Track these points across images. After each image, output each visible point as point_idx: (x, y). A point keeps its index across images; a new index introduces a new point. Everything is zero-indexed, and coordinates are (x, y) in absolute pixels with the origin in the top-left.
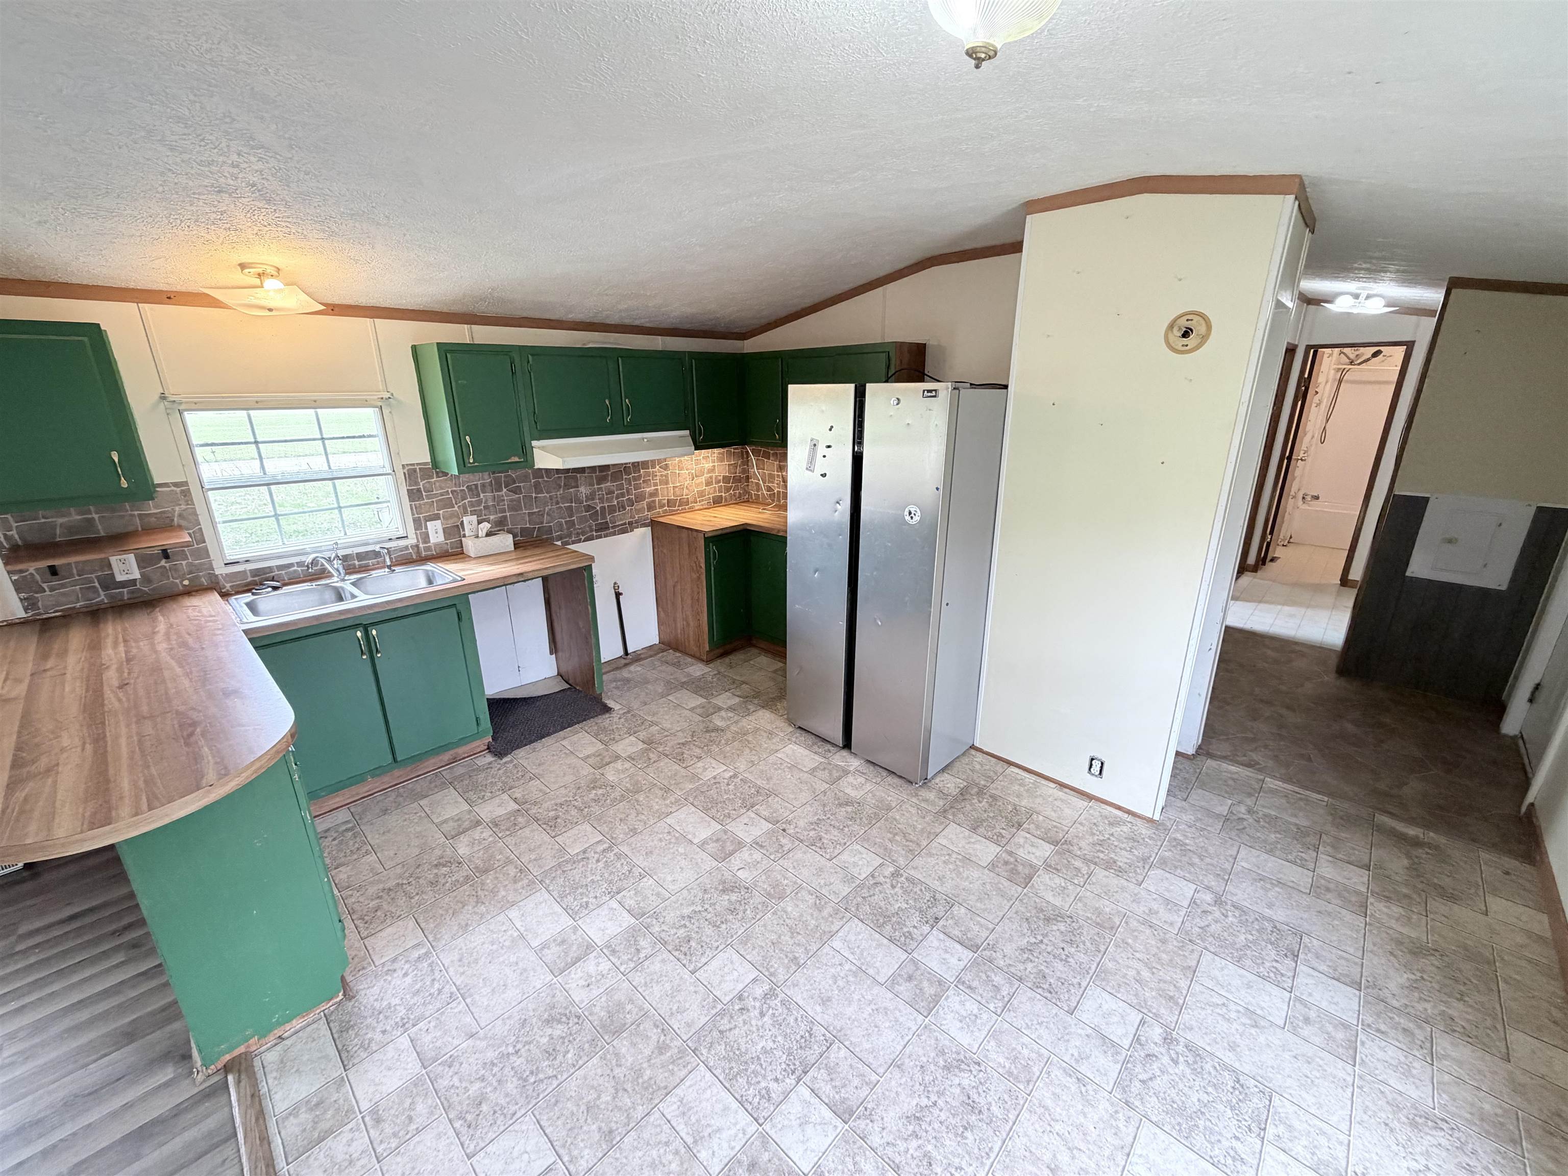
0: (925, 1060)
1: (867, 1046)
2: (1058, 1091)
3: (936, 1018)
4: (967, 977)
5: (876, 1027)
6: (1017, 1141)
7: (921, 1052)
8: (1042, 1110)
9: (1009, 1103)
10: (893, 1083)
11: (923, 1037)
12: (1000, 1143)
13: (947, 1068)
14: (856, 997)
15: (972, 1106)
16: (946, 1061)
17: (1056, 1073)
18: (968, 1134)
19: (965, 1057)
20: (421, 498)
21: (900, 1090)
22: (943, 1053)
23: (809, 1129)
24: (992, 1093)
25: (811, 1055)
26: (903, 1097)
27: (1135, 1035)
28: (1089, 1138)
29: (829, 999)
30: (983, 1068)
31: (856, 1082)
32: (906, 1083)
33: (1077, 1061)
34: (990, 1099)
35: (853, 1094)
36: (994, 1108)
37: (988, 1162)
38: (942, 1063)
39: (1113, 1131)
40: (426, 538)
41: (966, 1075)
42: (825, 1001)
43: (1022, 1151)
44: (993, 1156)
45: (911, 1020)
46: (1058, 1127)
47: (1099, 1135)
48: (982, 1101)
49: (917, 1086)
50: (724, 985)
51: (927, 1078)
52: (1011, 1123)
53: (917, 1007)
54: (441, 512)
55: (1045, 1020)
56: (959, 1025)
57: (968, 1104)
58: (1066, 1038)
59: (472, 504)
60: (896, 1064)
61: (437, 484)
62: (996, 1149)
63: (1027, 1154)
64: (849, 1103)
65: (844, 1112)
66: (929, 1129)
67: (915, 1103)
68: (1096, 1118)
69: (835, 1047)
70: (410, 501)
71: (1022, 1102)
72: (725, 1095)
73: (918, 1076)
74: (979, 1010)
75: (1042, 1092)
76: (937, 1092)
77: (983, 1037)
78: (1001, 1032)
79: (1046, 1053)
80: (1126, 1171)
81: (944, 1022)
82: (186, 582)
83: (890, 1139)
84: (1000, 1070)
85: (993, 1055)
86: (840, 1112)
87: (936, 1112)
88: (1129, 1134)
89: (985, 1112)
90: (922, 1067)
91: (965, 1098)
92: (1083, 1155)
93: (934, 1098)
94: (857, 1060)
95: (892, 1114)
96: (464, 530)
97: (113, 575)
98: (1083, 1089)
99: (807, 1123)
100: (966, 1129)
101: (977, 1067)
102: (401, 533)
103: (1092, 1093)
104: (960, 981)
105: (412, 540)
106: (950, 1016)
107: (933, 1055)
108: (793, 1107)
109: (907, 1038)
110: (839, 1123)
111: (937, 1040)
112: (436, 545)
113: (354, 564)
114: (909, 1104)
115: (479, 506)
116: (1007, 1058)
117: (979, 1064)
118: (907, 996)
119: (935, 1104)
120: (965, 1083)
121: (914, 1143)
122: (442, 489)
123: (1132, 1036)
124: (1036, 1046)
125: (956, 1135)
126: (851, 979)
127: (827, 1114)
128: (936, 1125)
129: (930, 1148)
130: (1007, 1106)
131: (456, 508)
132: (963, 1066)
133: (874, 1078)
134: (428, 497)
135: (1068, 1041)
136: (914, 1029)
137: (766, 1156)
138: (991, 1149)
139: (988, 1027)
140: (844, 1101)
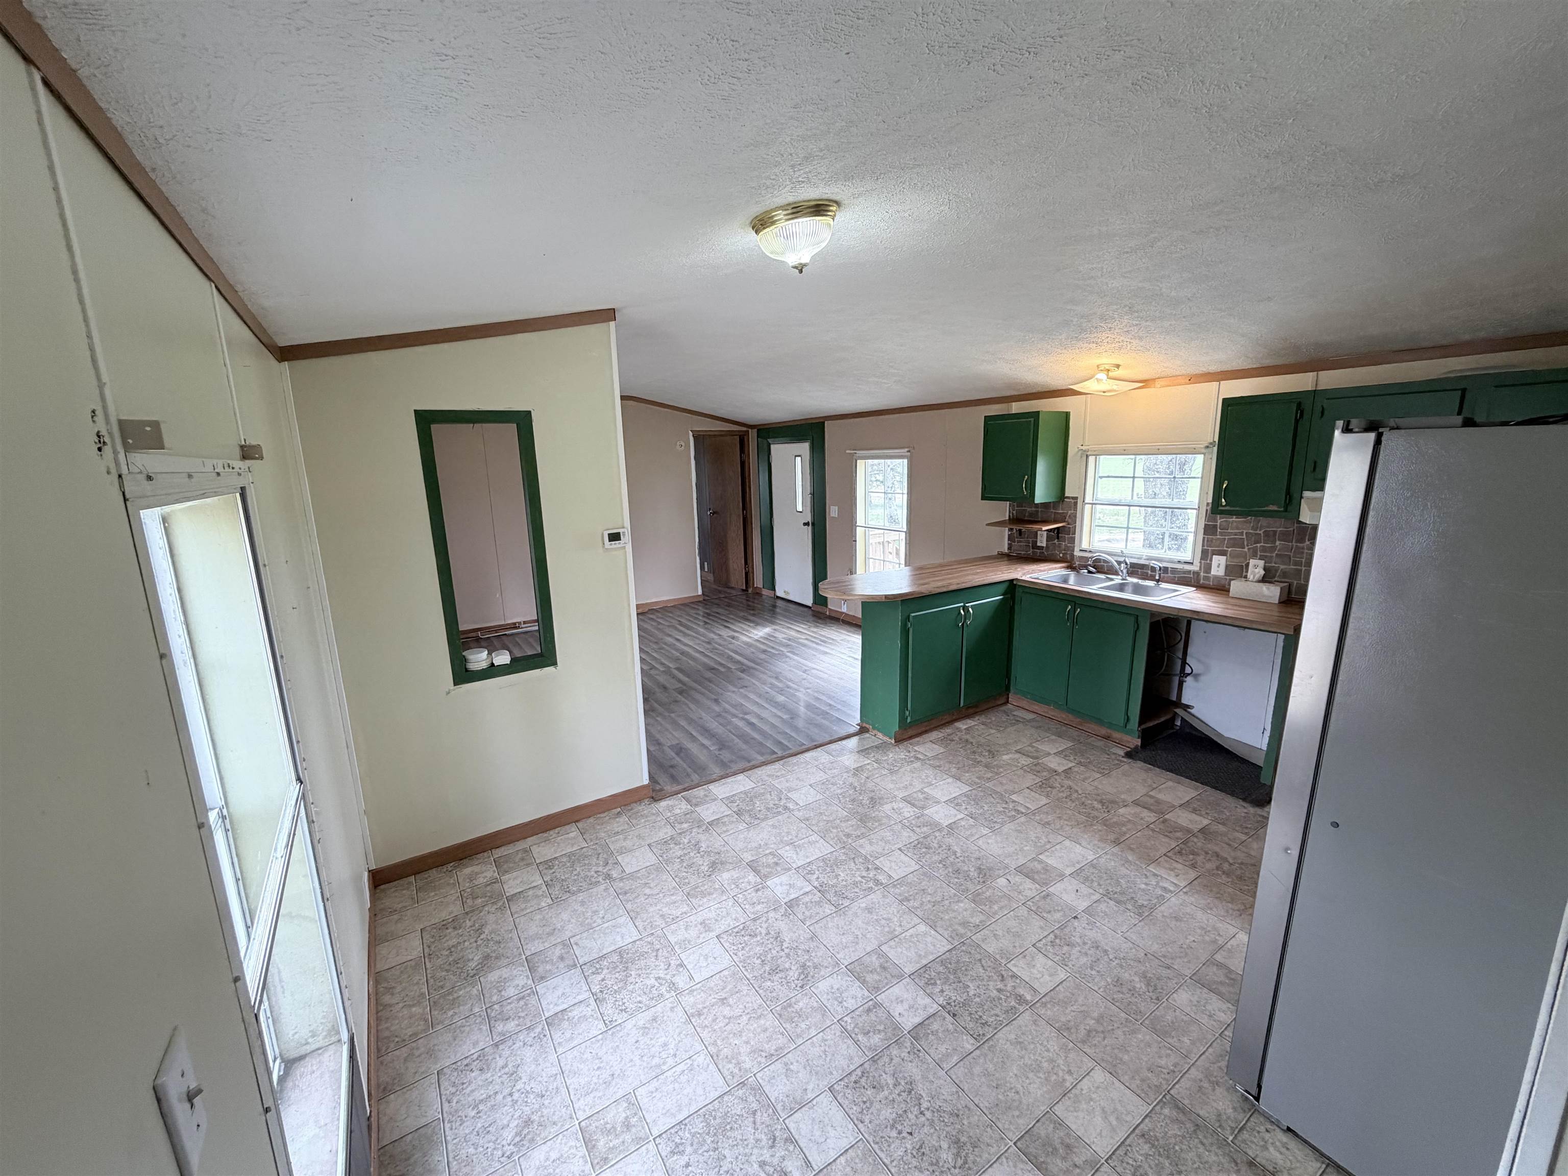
0: (813, 954)
1: (830, 925)
2: (768, 1034)
3: (843, 973)
4: (881, 1013)
5: (843, 934)
6: (746, 988)
7: (819, 954)
8: (759, 1014)
9: (770, 994)
10: (802, 932)
11: (830, 959)
12: (748, 976)
13: (804, 966)
14: (870, 928)
15: (775, 970)
16: (809, 967)
17: (781, 1041)
18: (759, 961)
19: (809, 980)
20: (1215, 534)
21: (796, 934)
22: (815, 967)
23: (788, 887)
24: (779, 986)
25: (830, 896)
26: (792, 934)
27: (796, 1142)
28: (731, 1035)
29: (870, 912)
30: (798, 988)
31: (807, 913)
32: (799, 938)
33: (786, 1064)
34: (776, 983)
35: (800, 910)
36: (769, 983)
37: (740, 965)
38: (808, 964)
39: (729, 1057)
40: (1208, 568)
41: (796, 975)
42: (869, 910)
43: (739, 987)
44: (743, 969)
45: (846, 957)
46: (745, 1018)
47: (730, 1044)
48: (776, 978)
49: (796, 944)
50: (888, 862)
51: (800, 951)
52: (757, 989)
53: (856, 963)
54: (1230, 549)
55: (828, 1059)
56: (836, 987)
57: (776, 969)
58: (808, 1068)
59: (1264, 549)
60: (814, 937)
61: (1235, 524)
62: (746, 973)
63: (737, 990)
64: (796, 907)
65: (791, 904)
66: (769, 942)
67: (787, 939)
68: (742, 1050)
69: (833, 908)
70: (1204, 534)
71: (768, 1003)
72: (816, 857)
73: (802, 947)
74: (846, 1008)
75: (770, 1021)
76: (789, 954)
77: (822, 1000)
78: (823, 1015)
79: (800, 1041)
80: (704, 1048)
81: (839, 977)
82: (1061, 555)
83: (770, 921)
84: (793, 1000)
85: (806, 1000)
86: (792, 902)
87: (778, 949)
88: (723, 1067)
89: (769, 977)
90: (808, 951)
91: (781, 969)
92: (723, 1025)
93: (787, 951)
94: (821, 917)
95: (783, 925)
96: (1247, 572)
97: (1036, 541)
98: (764, 1054)
99: (790, 887)
100: (763, 961)
101: (800, 985)
102: (1189, 559)
103: (759, 1059)
104: (877, 1005)
105: (1195, 568)
106: (845, 984)
107: (815, 960)
108: (800, 882)
109: (831, 949)
110: (787, 900)
111: (826, 967)
112: (1216, 577)
113: (1147, 573)
114: (787, 937)
115: (1272, 552)
116: (801, 1009)
117: (802, 987)
118: (867, 960)
119: (783, 950)
120: (791, 974)
121: (764, 932)
122: (1237, 528)
123: (796, 1137)
124: (806, 1037)
125: (761, 954)
126: (887, 929)
127: (792, 896)
128: (770, 946)
129: (759, 938)
130: (768, 992)
131: (1246, 550)
132: (802, 976)
133: (808, 923)
134: (1221, 534)
135: (805, 1068)
136: (838, 956)
137: (779, 869)
138: (747, 970)
139: (829, 1007)
140: (798, 905)
